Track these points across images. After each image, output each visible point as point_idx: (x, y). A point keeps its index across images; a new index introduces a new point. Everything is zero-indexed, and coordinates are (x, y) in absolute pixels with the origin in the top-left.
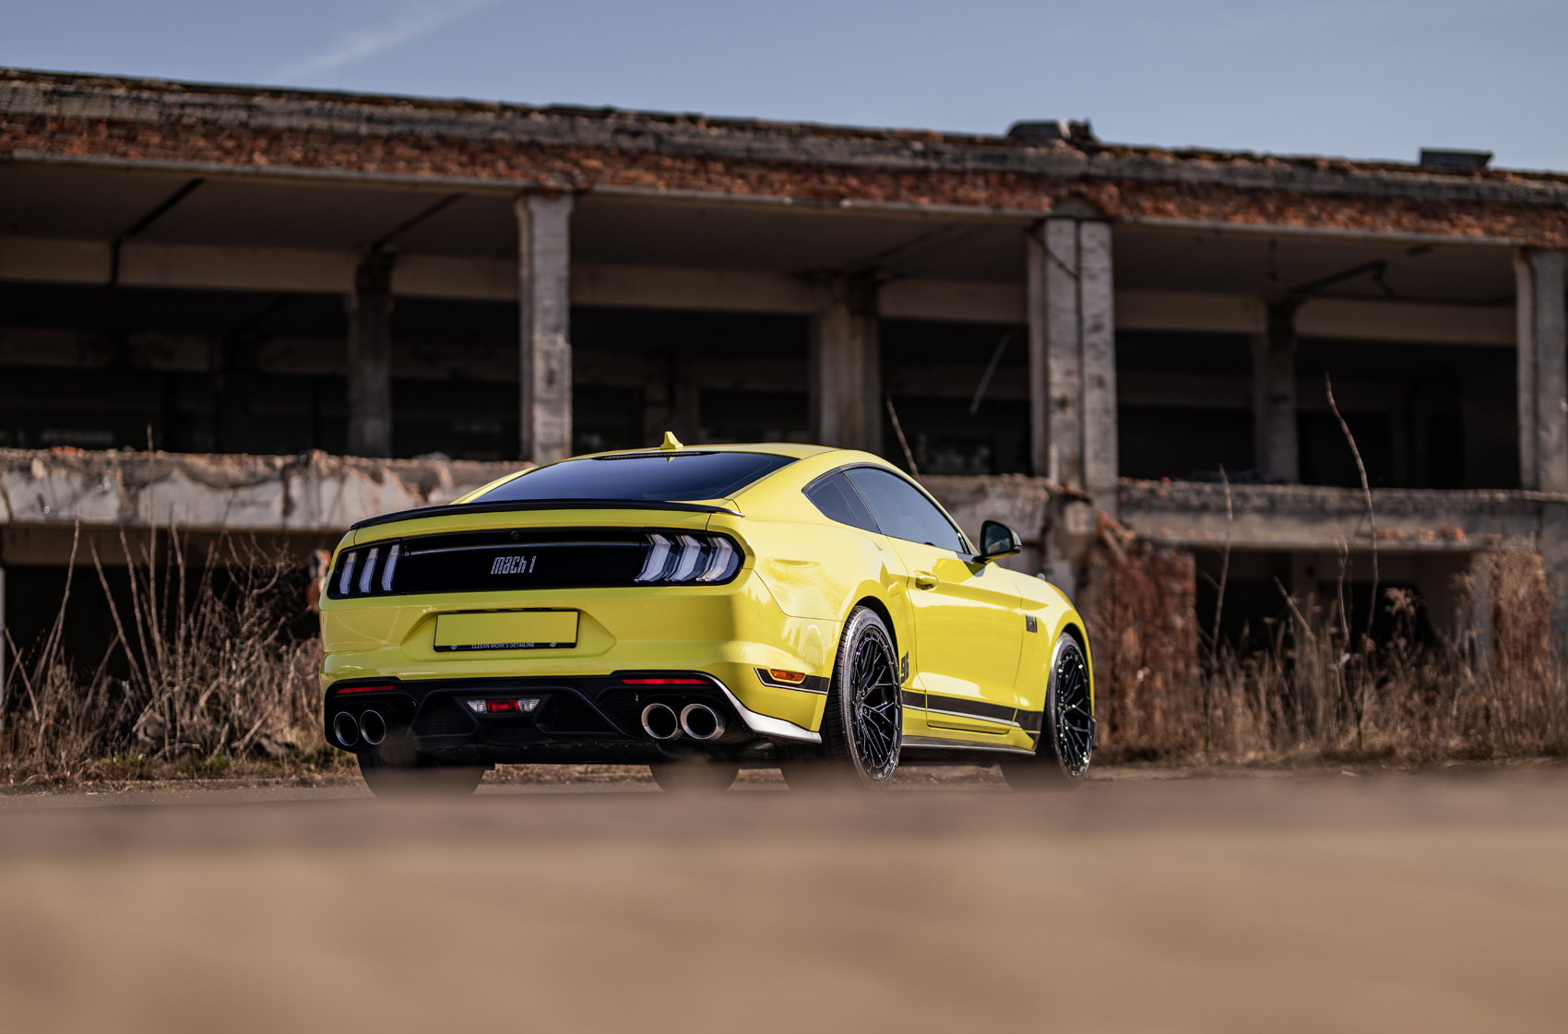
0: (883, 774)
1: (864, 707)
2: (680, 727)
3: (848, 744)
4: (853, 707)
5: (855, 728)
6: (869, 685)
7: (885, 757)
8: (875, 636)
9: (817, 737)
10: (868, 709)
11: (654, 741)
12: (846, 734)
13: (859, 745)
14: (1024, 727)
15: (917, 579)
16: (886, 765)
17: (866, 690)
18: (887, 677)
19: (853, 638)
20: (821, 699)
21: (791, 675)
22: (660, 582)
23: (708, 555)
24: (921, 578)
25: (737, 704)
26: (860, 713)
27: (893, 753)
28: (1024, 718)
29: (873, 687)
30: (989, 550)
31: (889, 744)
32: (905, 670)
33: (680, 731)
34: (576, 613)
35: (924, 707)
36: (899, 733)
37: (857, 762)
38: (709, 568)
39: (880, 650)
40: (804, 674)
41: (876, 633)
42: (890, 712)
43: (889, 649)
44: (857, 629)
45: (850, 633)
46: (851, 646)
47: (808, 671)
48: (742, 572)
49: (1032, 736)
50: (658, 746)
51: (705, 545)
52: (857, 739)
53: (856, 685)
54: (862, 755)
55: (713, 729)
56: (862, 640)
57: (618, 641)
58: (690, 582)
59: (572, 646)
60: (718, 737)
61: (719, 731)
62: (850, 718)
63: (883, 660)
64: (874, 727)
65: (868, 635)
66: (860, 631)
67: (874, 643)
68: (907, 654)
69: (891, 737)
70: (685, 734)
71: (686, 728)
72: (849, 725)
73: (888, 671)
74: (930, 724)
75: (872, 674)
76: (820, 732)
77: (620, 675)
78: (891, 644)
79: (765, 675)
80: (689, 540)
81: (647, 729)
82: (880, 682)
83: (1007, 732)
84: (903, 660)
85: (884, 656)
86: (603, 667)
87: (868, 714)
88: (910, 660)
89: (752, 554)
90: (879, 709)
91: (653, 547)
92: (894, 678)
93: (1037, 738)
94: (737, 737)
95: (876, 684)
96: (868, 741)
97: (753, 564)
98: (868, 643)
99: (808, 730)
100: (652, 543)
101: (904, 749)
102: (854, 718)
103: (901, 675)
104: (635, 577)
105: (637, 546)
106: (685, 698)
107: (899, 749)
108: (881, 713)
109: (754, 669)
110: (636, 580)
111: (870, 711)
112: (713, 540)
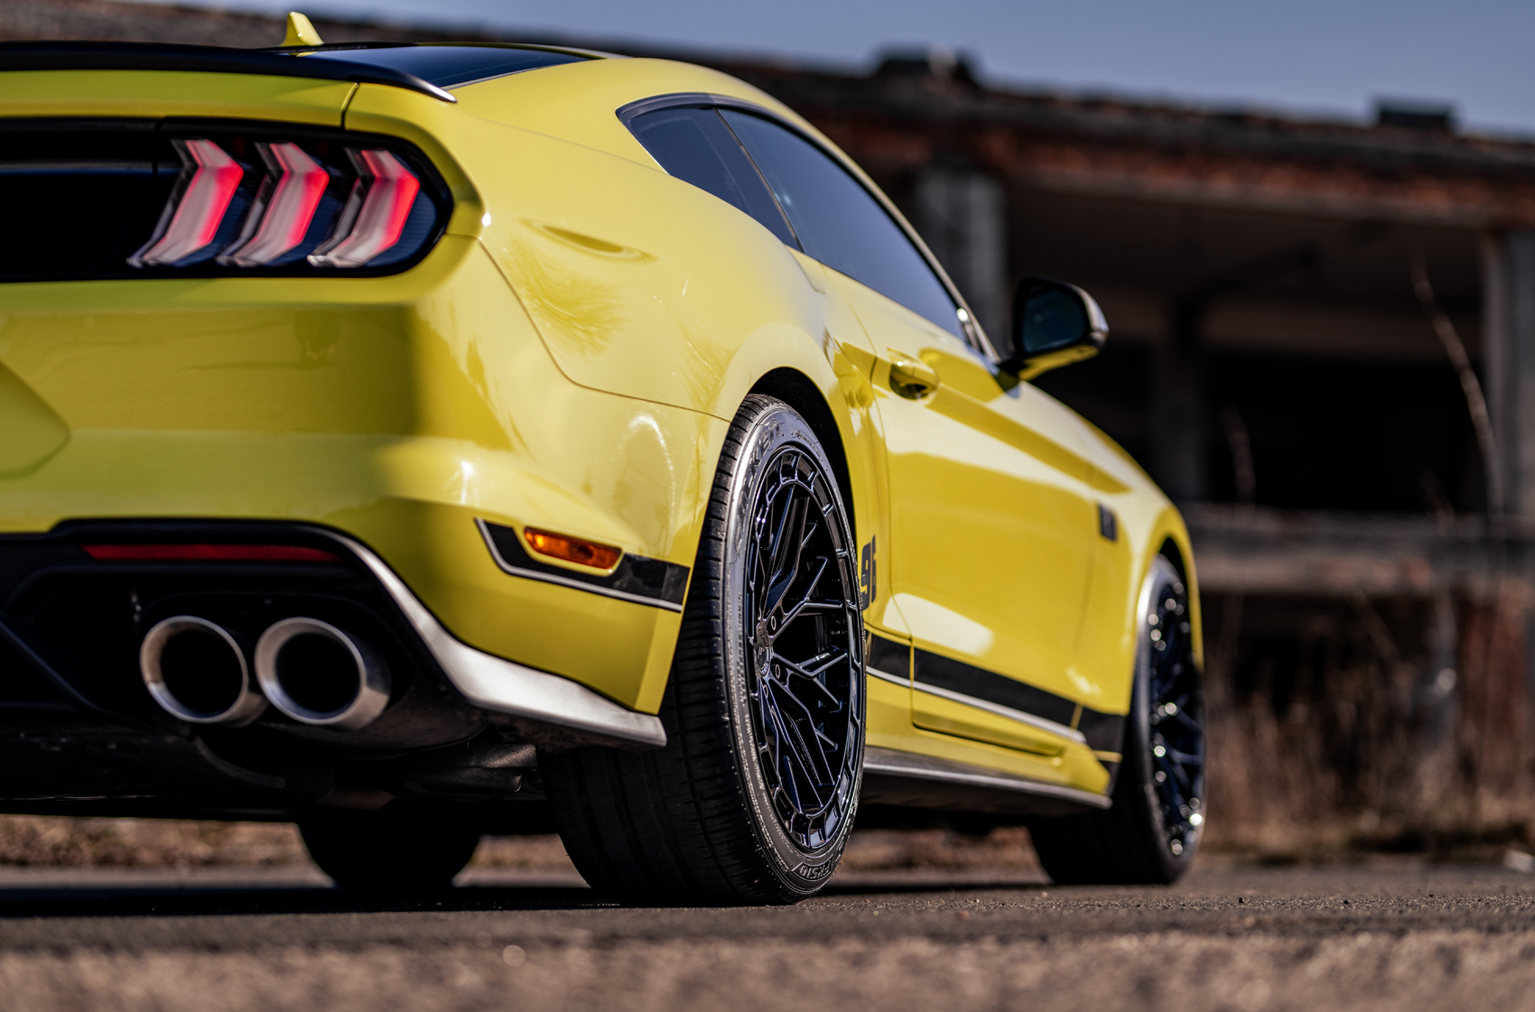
0: (823, 836)
1: (774, 661)
2: (256, 687)
3: (737, 752)
4: (749, 650)
5: (754, 705)
6: (788, 605)
7: (827, 790)
8: (802, 477)
9: (653, 729)
10: (783, 666)
11: (186, 732)
12: (732, 722)
13: (765, 754)
14: (1093, 744)
15: (894, 368)
16: (829, 811)
17: (778, 615)
18: (831, 588)
19: (752, 469)
20: (667, 623)
21: (582, 549)
22: (201, 268)
23: (345, 199)
24: (900, 364)
25: (422, 621)
26: (765, 674)
27: (845, 782)
28: (1093, 723)
29: (796, 611)
30: (1029, 347)
31: (836, 760)
32: (870, 573)
33: (256, 700)
35: (907, 677)
36: (860, 732)
37: (760, 798)
38: (349, 233)
39: (815, 513)
40: (617, 551)
41: (805, 468)
42: (838, 678)
43: (836, 514)
44: (761, 448)
45: (744, 456)
46: (746, 489)
47: (631, 545)
48: (444, 246)
49: (1105, 764)
50: (201, 747)
51: (339, 174)
52: (760, 740)
53: (756, 600)
54: (770, 780)
55: (350, 694)
56: (773, 479)
57: (74, 433)
58: (292, 267)
60: (367, 720)
61: (370, 701)
62: (742, 680)
63: (822, 543)
64: (797, 713)
65: (789, 472)
66: (767, 455)
67: (798, 488)
68: (874, 539)
69: (841, 740)
70: (271, 710)
71: (271, 688)
72: (739, 698)
73: (833, 569)
74: (922, 723)
75: (795, 574)
76: (664, 715)
77: (74, 532)
78: (840, 502)
79: (505, 541)
80: (295, 158)
81: (157, 690)
82: (813, 599)
83: (1060, 752)
84: (867, 549)
85: (823, 532)
86: (29, 509)
87: (783, 679)
88: (878, 556)
89: (474, 199)
90: (812, 667)
91: (190, 176)
92: (847, 592)
93: (1115, 769)
94: (425, 729)
95: (806, 602)
96: (785, 749)
97: (476, 226)
98: (786, 489)
99: (630, 709)
100: (187, 164)
101: (869, 776)
102: (752, 684)
103: (863, 589)
104: (130, 254)
105: (146, 168)
106: (268, 602)
107: (859, 775)
108: (815, 680)
109: (476, 522)
110: (134, 261)
111: (790, 672)
112: (363, 159)
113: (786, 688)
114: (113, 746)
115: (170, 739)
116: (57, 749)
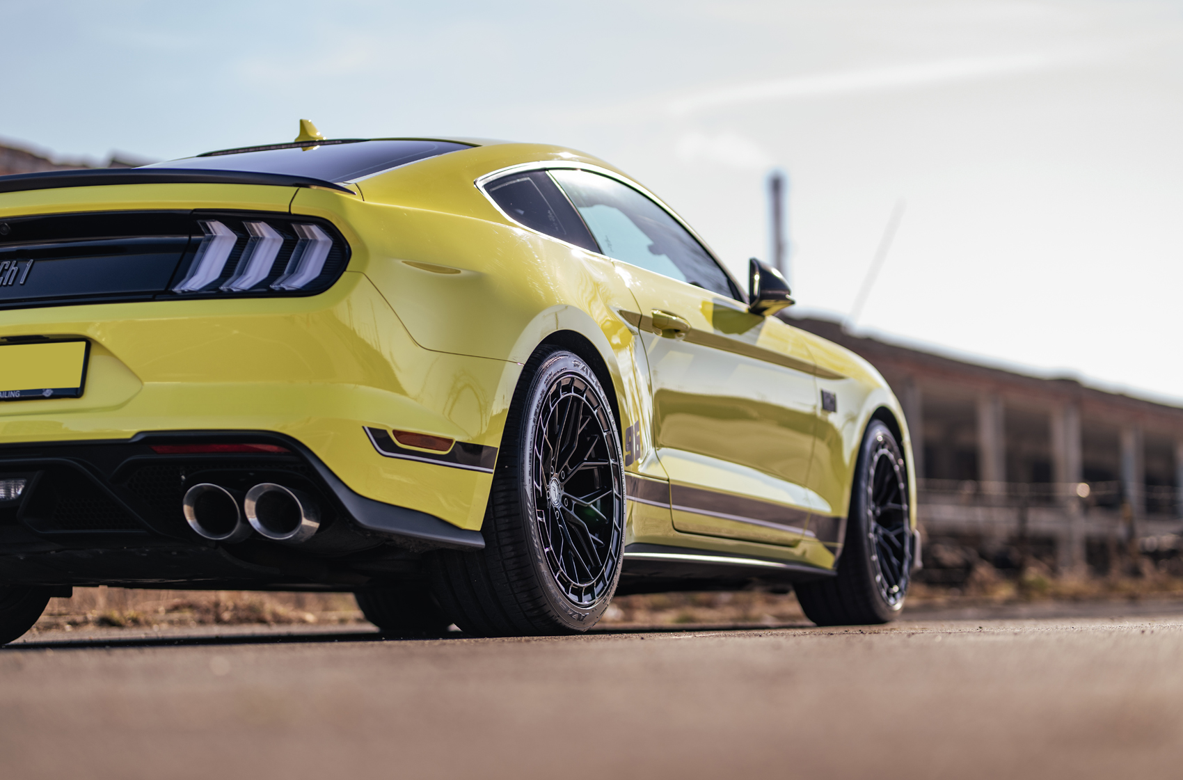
2: (244, 520)
7: (597, 569)
8: (577, 391)
10: (570, 499)
14: (820, 537)
15: (656, 319)
16: (597, 582)
18: (601, 453)
20: (481, 482)
21: (428, 441)
22: (213, 292)
23: (293, 252)
27: (610, 565)
29: (578, 467)
31: (604, 551)
32: (633, 443)
33: (244, 526)
34: (84, 344)
35: (669, 503)
36: (620, 537)
38: (293, 271)
39: (587, 412)
40: (450, 441)
42: (607, 505)
47: (460, 436)
48: (345, 276)
49: (832, 550)
51: (290, 238)
55: (296, 522)
57: (146, 383)
58: (262, 292)
59: (76, 393)
63: (594, 428)
64: (579, 526)
68: (637, 423)
69: (607, 542)
70: (252, 531)
71: (253, 520)
77: (151, 440)
79: (382, 438)
80: (262, 229)
81: (192, 522)
84: (630, 429)
86: (124, 428)
88: (640, 433)
89: (363, 250)
90: (587, 500)
91: (209, 241)
93: (839, 552)
95: (584, 463)
97: (363, 265)
100: (208, 234)
104: (174, 286)
105: (186, 238)
106: (251, 474)
107: (621, 561)
108: (592, 506)
109: (363, 428)
110: (176, 289)
111: (574, 503)
112: (302, 229)
113: (572, 512)
114: (175, 553)
115: (204, 549)
116: (145, 555)
